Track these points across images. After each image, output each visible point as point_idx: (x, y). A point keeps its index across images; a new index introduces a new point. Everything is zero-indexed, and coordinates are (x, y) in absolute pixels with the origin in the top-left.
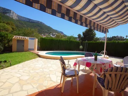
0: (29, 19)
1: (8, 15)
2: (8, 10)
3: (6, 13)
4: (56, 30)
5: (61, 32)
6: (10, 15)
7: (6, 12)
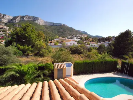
0: (53, 23)
1: (36, 22)
2: (36, 18)
3: (35, 21)
4: (79, 31)
5: (84, 32)
6: (38, 22)
7: (35, 19)
